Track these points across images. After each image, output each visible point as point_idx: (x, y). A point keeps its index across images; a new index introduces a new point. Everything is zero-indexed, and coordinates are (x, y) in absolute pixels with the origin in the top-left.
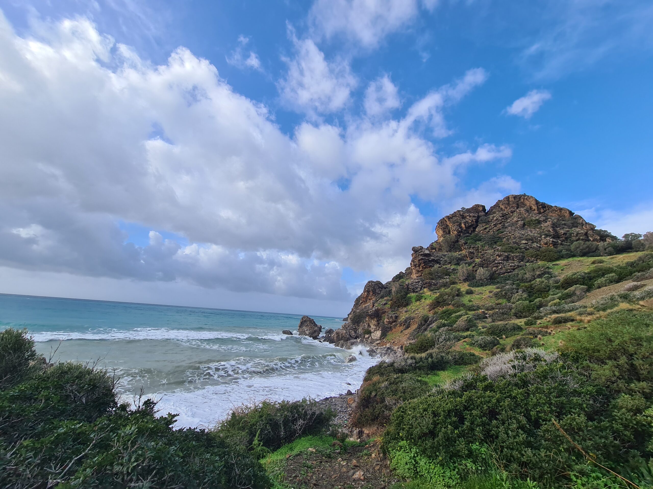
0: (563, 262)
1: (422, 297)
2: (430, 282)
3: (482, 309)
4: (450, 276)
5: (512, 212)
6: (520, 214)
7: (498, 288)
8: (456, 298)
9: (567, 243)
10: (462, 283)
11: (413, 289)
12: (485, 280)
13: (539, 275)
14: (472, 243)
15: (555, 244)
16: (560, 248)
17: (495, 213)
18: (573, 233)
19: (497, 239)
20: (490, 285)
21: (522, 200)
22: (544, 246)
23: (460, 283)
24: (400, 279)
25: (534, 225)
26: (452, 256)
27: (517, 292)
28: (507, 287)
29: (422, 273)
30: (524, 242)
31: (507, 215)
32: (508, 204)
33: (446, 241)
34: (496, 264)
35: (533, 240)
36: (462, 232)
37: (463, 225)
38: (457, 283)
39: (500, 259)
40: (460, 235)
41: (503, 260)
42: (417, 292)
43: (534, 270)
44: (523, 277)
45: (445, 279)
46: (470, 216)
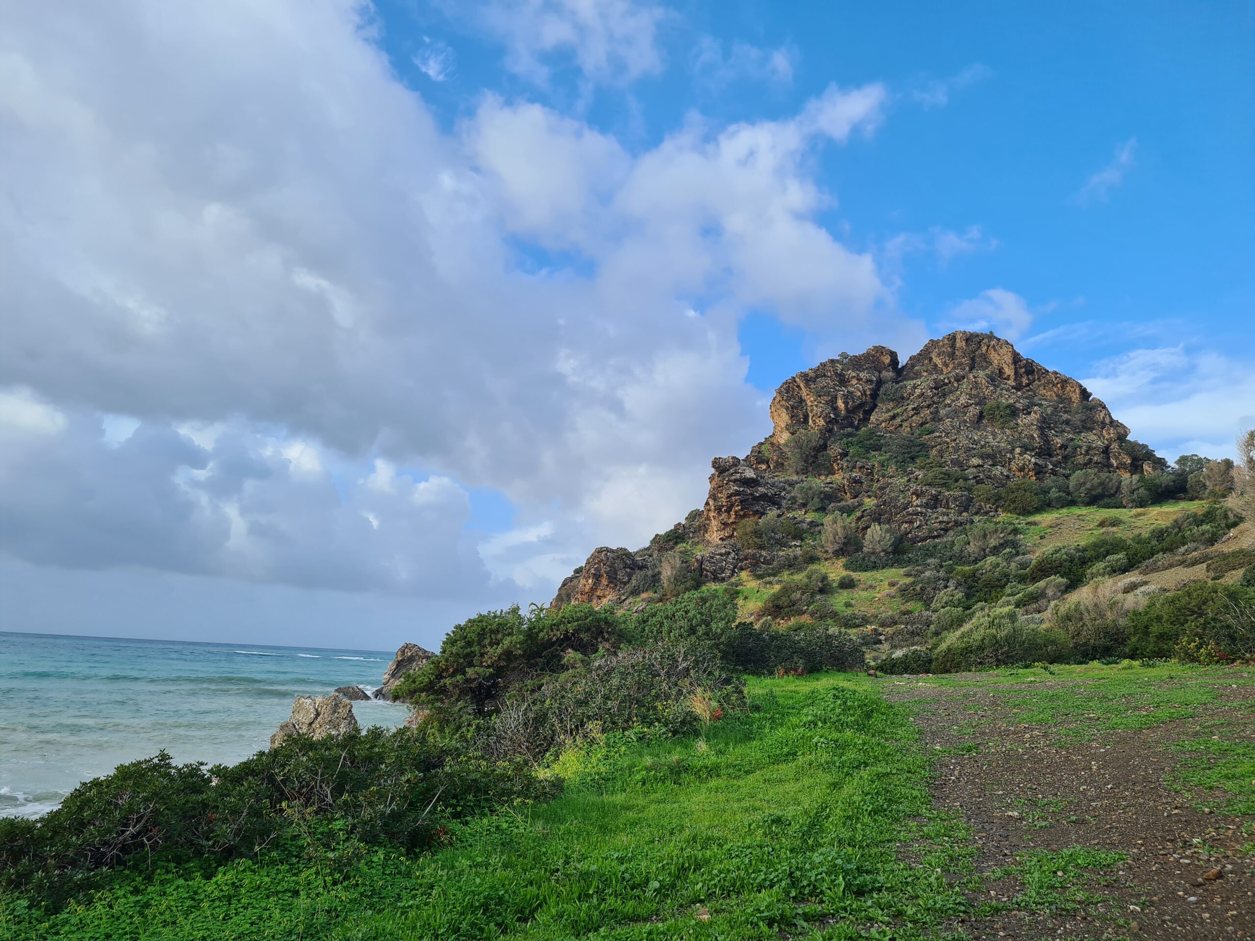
0: (1046, 518)
1: (738, 593)
2: (754, 555)
3: (871, 623)
4: (802, 540)
5: (959, 379)
6: (976, 385)
7: (908, 575)
8: (818, 597)
9: (1064, 469)
10: (831, 558)
11: (714, 573)
12: (882, 554)
13: (995, 547)
14: (859, 455)
15: (1039, 471)
16: (1049, 481)
17: (918, 375)
18: (1080, 447)
19: (918, 449)
20: (892, 566)
21: (984, 349)
22: (1018, 474)
23: (826, 559)
24: (676, 543)
25: (1002, 420)
26: (810, 488)
27: (946, 587)
28: (928, 574)
29: (734, 530)
30: (975, 461)
31: (946, 384)
32: (952, 356)
33: (798, 444)
34: (909, 514)
35: (994, 457)
36: (837, 422)
37: (840, 404)
38: (818, 559)
39: (918, 502)
40: (830, 431)
41: (926, 506)
42: (723, 580)
43: (985, 536)
44: (962, 551)
45: (791, 547)
46: (859, 379)
